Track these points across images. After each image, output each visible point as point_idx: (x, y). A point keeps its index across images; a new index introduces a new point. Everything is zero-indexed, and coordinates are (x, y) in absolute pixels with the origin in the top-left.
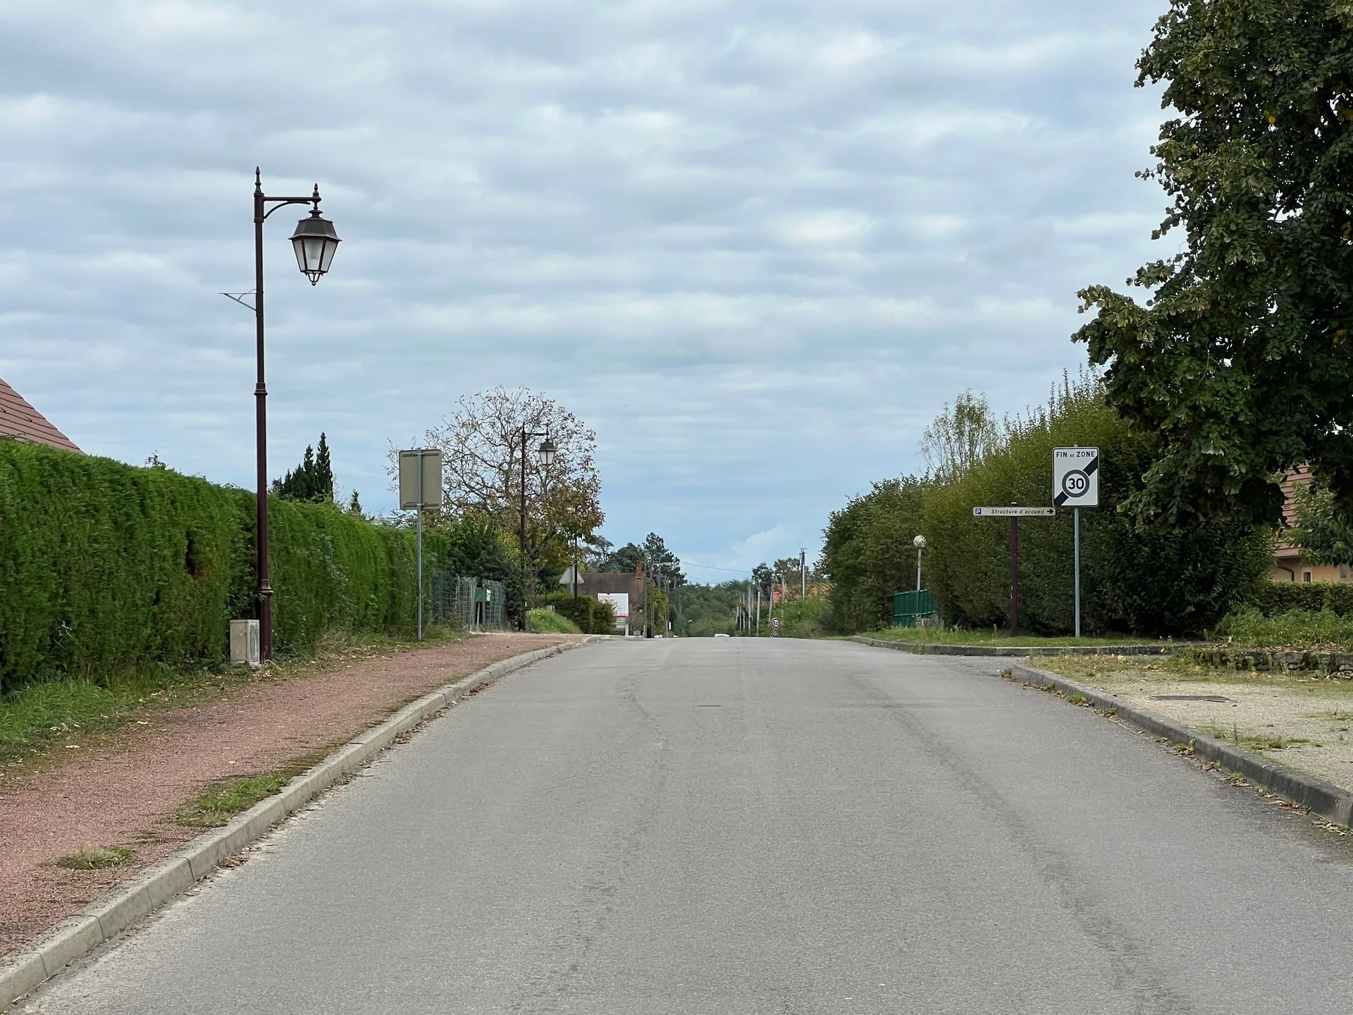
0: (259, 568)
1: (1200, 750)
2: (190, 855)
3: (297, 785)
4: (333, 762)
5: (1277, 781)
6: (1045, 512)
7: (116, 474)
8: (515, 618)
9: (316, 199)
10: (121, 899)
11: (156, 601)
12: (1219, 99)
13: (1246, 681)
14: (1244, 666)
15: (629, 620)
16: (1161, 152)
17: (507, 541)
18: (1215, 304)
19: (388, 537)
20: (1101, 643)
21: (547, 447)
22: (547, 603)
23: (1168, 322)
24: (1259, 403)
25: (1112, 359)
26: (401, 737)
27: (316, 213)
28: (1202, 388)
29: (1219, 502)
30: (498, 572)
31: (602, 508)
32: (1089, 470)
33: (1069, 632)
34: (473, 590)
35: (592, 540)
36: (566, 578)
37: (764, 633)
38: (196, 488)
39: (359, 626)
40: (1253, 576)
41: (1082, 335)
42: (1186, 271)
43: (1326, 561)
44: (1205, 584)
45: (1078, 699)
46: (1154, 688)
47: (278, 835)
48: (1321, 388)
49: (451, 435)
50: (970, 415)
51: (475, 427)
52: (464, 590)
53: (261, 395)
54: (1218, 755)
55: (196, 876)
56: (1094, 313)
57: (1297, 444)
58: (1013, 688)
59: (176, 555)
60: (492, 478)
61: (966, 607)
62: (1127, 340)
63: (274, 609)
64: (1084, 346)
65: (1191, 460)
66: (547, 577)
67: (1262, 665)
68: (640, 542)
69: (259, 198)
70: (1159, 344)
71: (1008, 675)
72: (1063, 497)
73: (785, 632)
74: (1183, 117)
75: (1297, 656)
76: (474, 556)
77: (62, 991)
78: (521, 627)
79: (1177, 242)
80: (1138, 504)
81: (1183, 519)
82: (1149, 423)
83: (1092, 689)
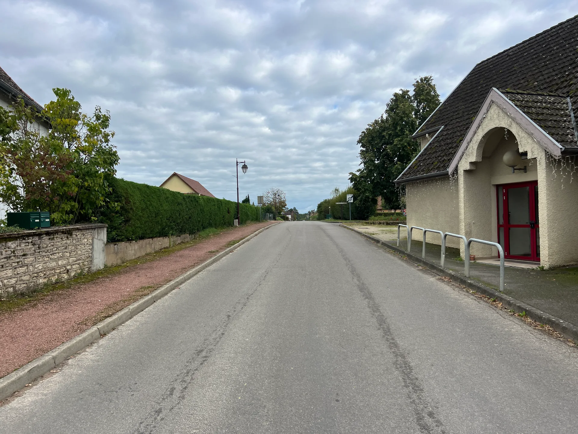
0: (238, 212)
1: (363, 235)
2: (226, 251)
3: (241, 241)
4: (246, 238)
5: (373, 239)
6: (346, 203)
7: (218, 200)
8: (275, 219)
9: (245, 162)
10: (216, 257)
11: (223, 217)
12: (368, 146)
13: (372, 226)
14: (371, 224)
15: (291, 219)
16: (360, 154)
17: (273, 208)
18: (367, 174)
19: (257, 208)
20: (353, 221)
21: (278, 195)
22: (279, 217)
23: (361, 177)
24: (373, 188)
25: (353, 182)
26: (256, 235)
27: (245, 164)
28: (366, 186)
29: (368, 201)
30: (272, 213)
31: (286, 204)
32: (352, 197)
33: (349, 219)
34: (268, 215)
35: (285, 208)
36: (282, 213)
37: (309, 220)
38: (229, 202)
39: (252, 220)
40: (374, 212)
41: (349, 179)
42: (363, 170)
43: (385, 209)
44: (368, 213)
45: (348, 228)
46: (359, 227)
47: (238, 248)
48: (382, 186)
49: (266, 194)
50: (337, 190)
51: (269, 193)
52: (267, 215)
53: (238, 189)
54: (366, 236)
55: (227, 253)
56: (351, 176)
57: (379, 193)
58: (340, 227)
59: (226, 211)
60: (272, 200)
61: (336, 216)
62: (355, 180)
63: (240, 218)
64: (350, 180)
65: (364, 196)
66: (279, 213)
67: (374, 224)
68: (293, 208)
69: (237, 162)
70: (360, 180)
71: (340, 225)
72: (348, 201)
73: (312, 220)
74: (363, 149)
75: (379, 222)
76: (269, 210)
77: (208, 268)
78: (275, 220)
79: (362, 166)
80: (357, 202)
81: (363, 204)
82: (359, 191)
83: (351, 227)
